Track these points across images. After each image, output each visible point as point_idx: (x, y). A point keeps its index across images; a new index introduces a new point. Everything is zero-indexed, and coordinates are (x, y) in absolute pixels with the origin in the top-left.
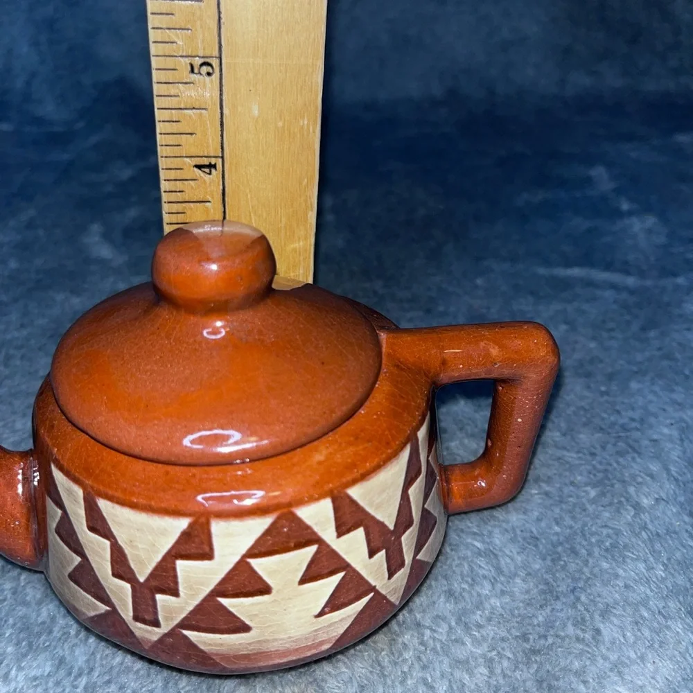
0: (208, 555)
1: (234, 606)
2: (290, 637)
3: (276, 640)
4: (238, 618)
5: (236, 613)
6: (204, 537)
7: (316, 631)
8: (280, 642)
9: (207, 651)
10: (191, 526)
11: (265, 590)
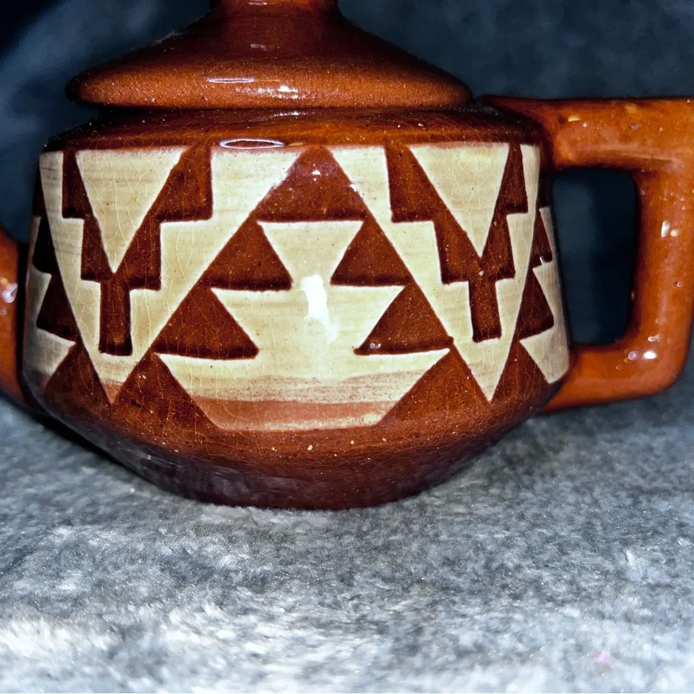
0: (203, 211)
1: (234, 305)
2: (315, 380)
3: (294, 381)
4: (239, 330)
5: (236, 319)
6: (201, 178)
7: (355, 379)
8: (300, 386)
9: (190, 392)
10: (184, 159)
11: (281, 281)
